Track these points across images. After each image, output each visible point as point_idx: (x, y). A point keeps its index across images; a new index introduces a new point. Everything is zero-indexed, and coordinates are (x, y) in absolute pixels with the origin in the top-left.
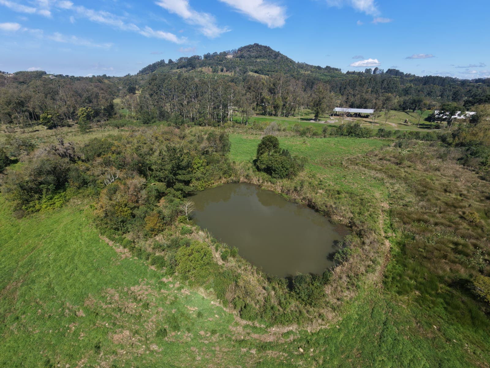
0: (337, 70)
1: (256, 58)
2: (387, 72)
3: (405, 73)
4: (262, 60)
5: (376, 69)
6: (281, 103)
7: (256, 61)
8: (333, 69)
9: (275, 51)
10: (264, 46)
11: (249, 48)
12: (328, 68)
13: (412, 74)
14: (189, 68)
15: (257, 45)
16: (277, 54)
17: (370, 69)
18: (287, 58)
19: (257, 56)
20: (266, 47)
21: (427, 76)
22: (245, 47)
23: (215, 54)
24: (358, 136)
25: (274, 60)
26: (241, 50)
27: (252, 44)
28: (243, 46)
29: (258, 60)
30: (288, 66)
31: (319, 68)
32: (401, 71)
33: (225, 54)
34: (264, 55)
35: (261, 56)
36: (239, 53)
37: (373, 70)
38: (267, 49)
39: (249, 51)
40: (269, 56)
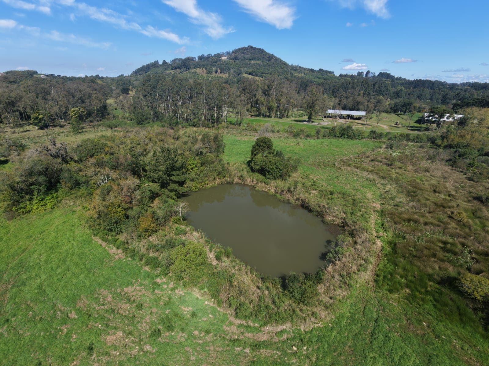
0: (330, 72)
1: (250, 60)
2: (378, 75)
3: (396, 77)
4: (256, 62)
5: (368, 72)
6: (275, 105)
7: (250, 63)
8: (327, 72)
9: (269, 54)
10: (258, 49)
11: (243, 50)
12: (321, 70)
13: (403, 77)
14: (183, 69)
15: (251, 47)
16: (271, 57)
17: (362, 72)
18: (281, 61)
19: (251, 58)
20: (260, 49)
21: (420, 80)
22: (239, 49)
23: (209, 56)
24: (349, 137)
25: (268, 62)
26: (235, 52)
27: (247, 46)
28: (237, 48)
29: (252, 62)
30: (282, 68)
31: (312, 70)
32: (392, 74)
33: (219, 56)
34: (258, 57)
35: (255, 58)
36: (233, 55)
37: (365, 73)
38: (261, 51)
39: (243, 53)
40: (263, 58)
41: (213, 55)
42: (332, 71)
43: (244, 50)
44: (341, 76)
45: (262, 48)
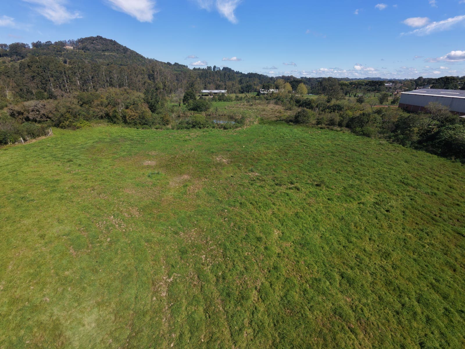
0: (184, 66)
1: (103, 51)
2: (223, 70)
3: (235, 71)
4: (110, 54)
5: (215, 67)
7: (104, 55)
8: (181, 65)
9: (122, 46)
10: (109, 40)
11: (91, 40)
12: (176, 64)
13: (240, 72)
14: (15, 57)
15: (99, 38)
16: (125, 50)
17: (210, 67)
18: (137, 54)
19: (104, 49)
20: (111, 41)
21: (252, 73)
22: (87, 39)
23: (48, 44)
25: (124, 54)
26: (82, 41)
27: (95, 36)
28: (84, 37)
29: (106, 53)
30: (140, 61)
31: (169, 64)
32: (232, 69)
33: (61, 44)
34: (111, 49)
35: (108, 50)
36: (80, 45)
37: (213, 68)
38: (114, 43)
39: (93, 43)
40: (118, 50)
41: (53, 43)
42: (185, 65)
43: (93, 40)
44: (194, 69)
45: (113, 40)
